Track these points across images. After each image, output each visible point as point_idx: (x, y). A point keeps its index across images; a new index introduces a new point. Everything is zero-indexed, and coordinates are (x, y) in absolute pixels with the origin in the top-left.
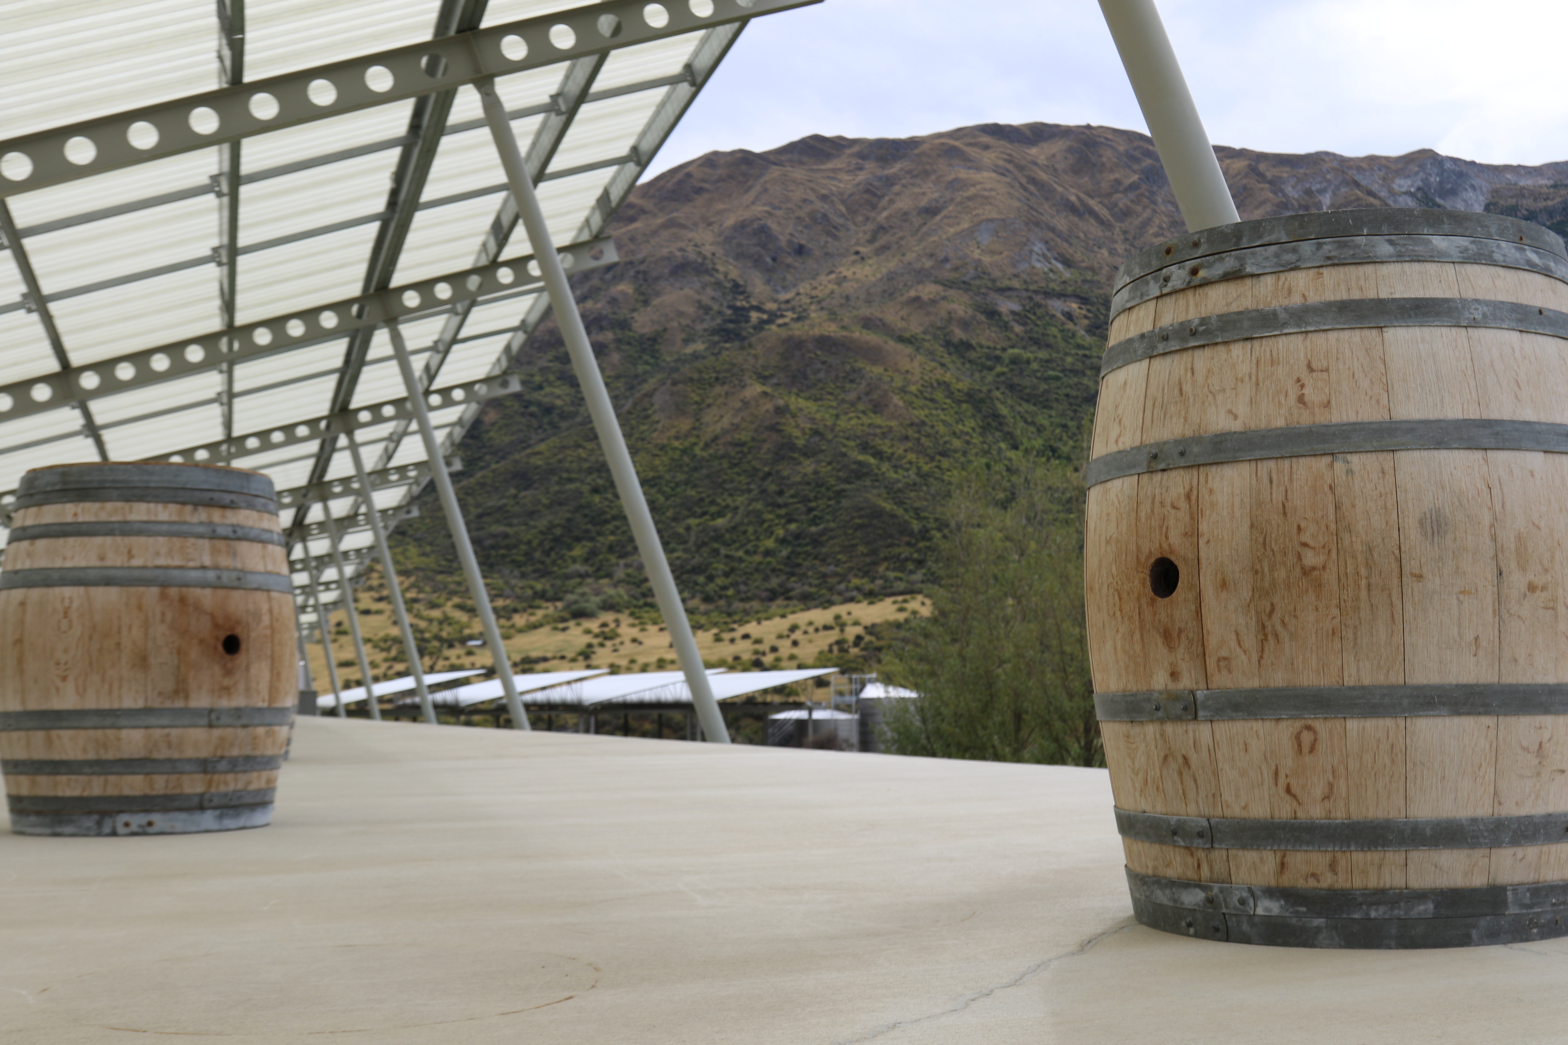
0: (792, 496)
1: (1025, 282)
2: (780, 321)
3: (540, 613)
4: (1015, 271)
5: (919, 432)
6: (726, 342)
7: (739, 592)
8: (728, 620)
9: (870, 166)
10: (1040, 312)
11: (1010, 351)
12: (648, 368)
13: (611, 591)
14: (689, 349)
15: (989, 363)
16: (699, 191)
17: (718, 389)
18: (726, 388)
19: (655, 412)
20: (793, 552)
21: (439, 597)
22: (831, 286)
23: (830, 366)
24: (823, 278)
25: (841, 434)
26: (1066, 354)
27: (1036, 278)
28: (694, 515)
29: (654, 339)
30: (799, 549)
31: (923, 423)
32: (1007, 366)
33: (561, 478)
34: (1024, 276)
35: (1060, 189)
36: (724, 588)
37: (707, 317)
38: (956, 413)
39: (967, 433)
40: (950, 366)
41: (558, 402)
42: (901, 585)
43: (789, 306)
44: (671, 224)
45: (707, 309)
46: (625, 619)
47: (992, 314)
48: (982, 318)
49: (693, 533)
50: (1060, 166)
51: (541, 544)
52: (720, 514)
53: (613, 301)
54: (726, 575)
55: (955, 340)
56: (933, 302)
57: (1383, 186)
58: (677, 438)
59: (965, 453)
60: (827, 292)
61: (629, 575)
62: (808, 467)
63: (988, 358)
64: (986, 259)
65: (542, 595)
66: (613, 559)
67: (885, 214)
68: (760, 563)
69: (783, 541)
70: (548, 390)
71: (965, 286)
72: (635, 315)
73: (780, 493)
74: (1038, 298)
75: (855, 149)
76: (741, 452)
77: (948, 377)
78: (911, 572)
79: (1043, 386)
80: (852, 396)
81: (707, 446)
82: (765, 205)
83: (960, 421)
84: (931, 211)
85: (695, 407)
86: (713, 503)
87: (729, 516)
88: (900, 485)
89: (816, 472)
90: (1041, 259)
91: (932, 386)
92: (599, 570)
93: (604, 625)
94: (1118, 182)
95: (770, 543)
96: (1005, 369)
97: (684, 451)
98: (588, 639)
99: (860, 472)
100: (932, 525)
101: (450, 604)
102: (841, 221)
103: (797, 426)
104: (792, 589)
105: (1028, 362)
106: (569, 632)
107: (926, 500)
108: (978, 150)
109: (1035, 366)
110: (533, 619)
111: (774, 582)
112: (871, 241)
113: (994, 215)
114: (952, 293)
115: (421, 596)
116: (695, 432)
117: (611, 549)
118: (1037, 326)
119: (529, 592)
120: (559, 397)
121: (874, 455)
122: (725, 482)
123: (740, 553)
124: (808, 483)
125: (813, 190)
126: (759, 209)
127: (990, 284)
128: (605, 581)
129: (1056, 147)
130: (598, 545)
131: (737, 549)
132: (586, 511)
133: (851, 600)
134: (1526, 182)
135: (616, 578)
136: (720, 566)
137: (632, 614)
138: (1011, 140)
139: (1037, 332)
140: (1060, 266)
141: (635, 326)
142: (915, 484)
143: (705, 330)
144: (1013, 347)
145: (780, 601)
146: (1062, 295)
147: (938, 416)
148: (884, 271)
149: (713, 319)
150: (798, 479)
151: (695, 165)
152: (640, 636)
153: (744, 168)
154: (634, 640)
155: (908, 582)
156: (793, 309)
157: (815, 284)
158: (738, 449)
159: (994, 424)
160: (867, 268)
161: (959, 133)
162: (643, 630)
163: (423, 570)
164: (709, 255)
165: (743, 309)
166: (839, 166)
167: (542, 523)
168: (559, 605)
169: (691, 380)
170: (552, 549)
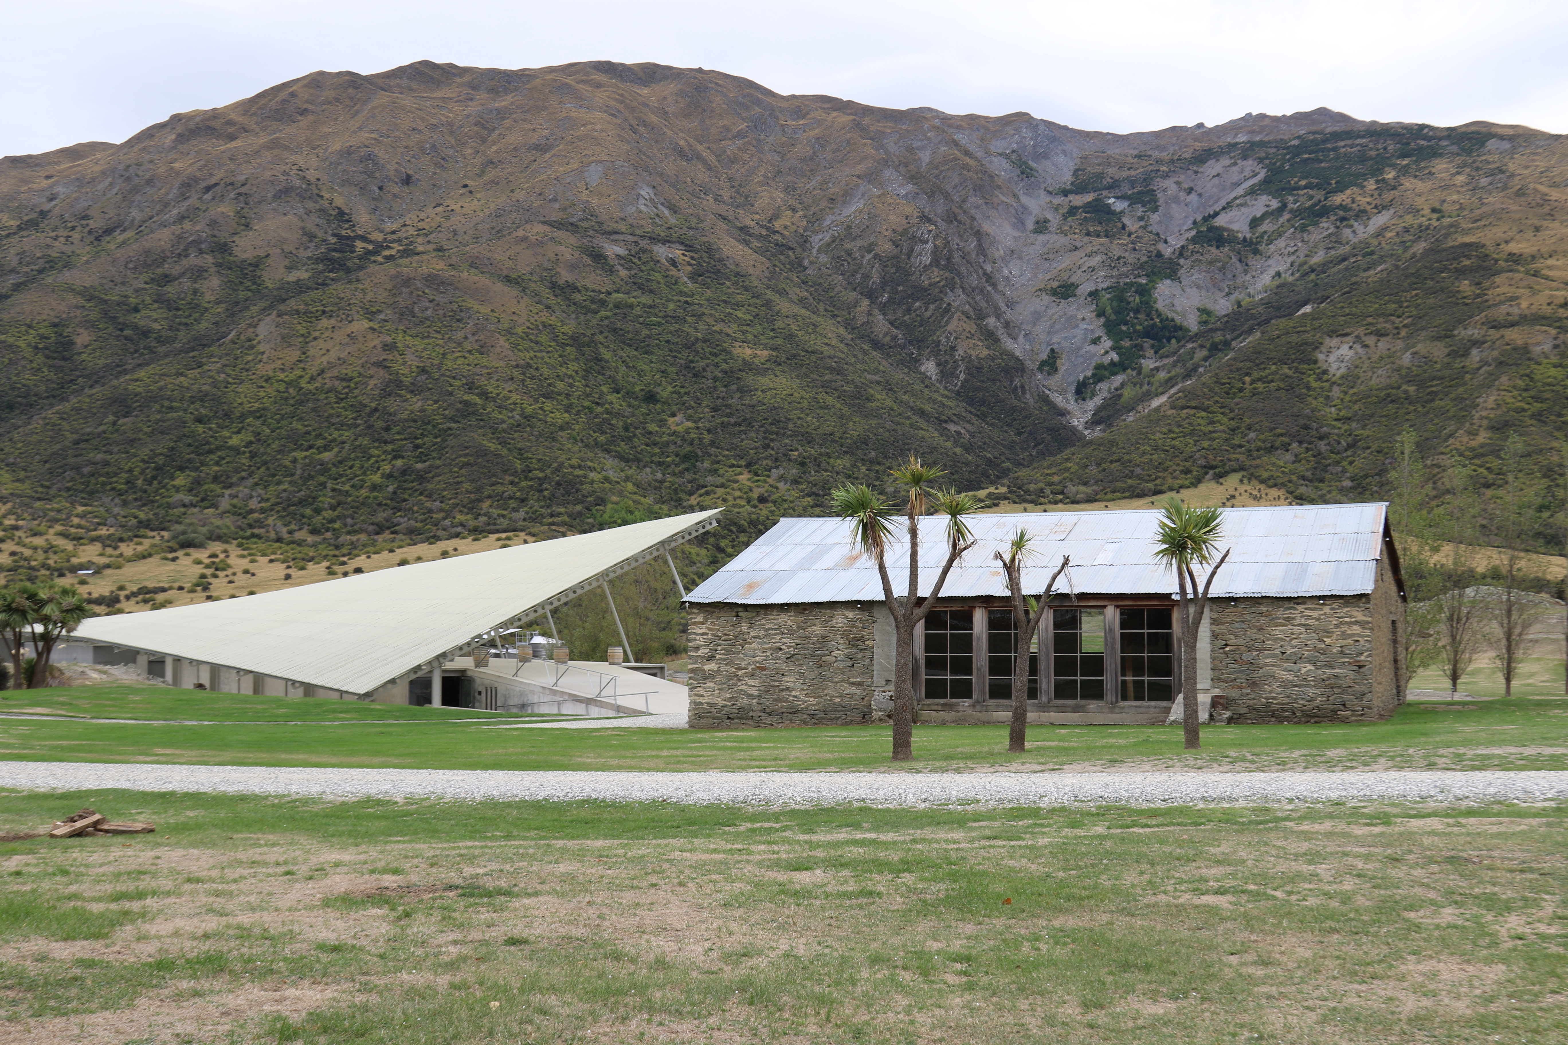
0: (398, 433)
1: (632, 226)
2: (387, 253)
3: (147, 543)
4: (622, 215)
5: (524, 374)
6: (330, 272)
7: (345, 525)
8: (337, 553)
9: (482, 96)
10: (645, 257)
11: (615, 295)
12: (250, 294)
13: (218, 522)
14: (292, 277)
15: (593, 306)
16: (303, 112)
17: (325, 322)
18: (333, 321)
19: (259, 343)
20: (398, 487)
21: (39, 525)
22: (438, 219)
23: (438, 305)
24: (431, 211)
25: (448, 373)
26: (668, 301)
27: (642, 222)
28: (299, 448)
29: (256, 264)
30: (406, 485)
31: (529, 366)
32: (611, 310)
33: (162, 406)
34: (630, 220)
35: (670, 133)
36: (332, 521)
37: (312, 245)
38: (560, 356)
39: (571, 377)
40: (556, 308)
41: (156, 326)
42: (504, 523)
43: (394, 237)
44: (274, 145)
45: (311, 237)
46: (234, 551)
47: (598, 257)
48: (589, 261)
49: (299, 466)
50: (671, 109)
51: (142, 472)
52: (326, 448)
53: (213, 224)
54: (333, 508)
55: (561, 282)
56: (540, 243)
57: (980, 147)
58: (283, 370)
59: (568, 396)
60: (434, 225)
61: (234, 506)
62: (416, 404)
63: (593, 302)
64: (595, 202)
65: (147, 525)
66: (218, 489)
67: (494, 148)
68: (367, 497)
69: (390, 476)
70: (143, 312)
71: (573, 228)
72: (236, 238)
73: (387, 429)
74: (644, 243)
75: (466, 78)
76: (348, 387)
77: (553, 320)
78: (515, 510)
79: (645, 332)
80: (460, 335)
81: (312, 378)
82: (372, 131)
83: (564, 364)
84: (541, 148)
85: (301, 339)
86: (319, 436)
87: (336, 449)
88: (504, 426)
89: (422, 410)
90: (648, 203)
91: (537, 327)
92: (203, 500)
93: (213, 555)
94: (727, 129)
95: (376, 478)
96: (609, 314)
97: (289, 384)
98: (199, 570)
99: (467, 411)
100: (535, 464)
101: (51, 531)
102: (451, 152)
103: (404, 364)
104: (399, 524)
105: (631, 306)
106: (178, 562)
107: (529, 440)
108: (590, 89)
109: (638, 311)
110: (140, 548)
111: (381, 516)
112: (480, 175)
113: (603, 157)
114: (560, 234)
115: (20, 523)
116: (301, 365)
117: (215, 479)
118: (642, 271)
119: (134, 521)
120: (156, 320)
121: (479, 395)
122: (331, 416)
123: (347, 487)
124: (415, 421)
125: (422, 119)
126: (365, 136)
127: (597, 228)
128: (211, 511)
129: (669, 89)
130: (202, 475)
131: (344, 483)
132: (190, 441)
133: (457, 535)
134: (1114, 151)
135: (221, 509)
136: (326, 500)
137: (240, 545)
138: (623, 79)
139: (641, 277)
140: (666, 212)
141: (236, 251)
142: (519, 425)
143: (309, 258)
144: (617, 291)
145: (387, 535)
146: (666, 241)
147: (542, 358)
148: (493, 206)
149: (317, 247)
150: (404, 416)
151: (300, 84)
152: (251, 567)
153: (351, 91)
154: (246, 572)
155: (510, 519)
156: (399, 241)
157: (422, 215)
158: (344, 384)
159: (597, 368)
160: (475, 202)
161: (571, 69)
162: (252, 561)
163: (19, 496)
164: (313, 180)
165: (349, 238)
166: (449, 95)
167: (144, 452)
168: (166, 534)
169: (298, 312)
170: (154, 478)
